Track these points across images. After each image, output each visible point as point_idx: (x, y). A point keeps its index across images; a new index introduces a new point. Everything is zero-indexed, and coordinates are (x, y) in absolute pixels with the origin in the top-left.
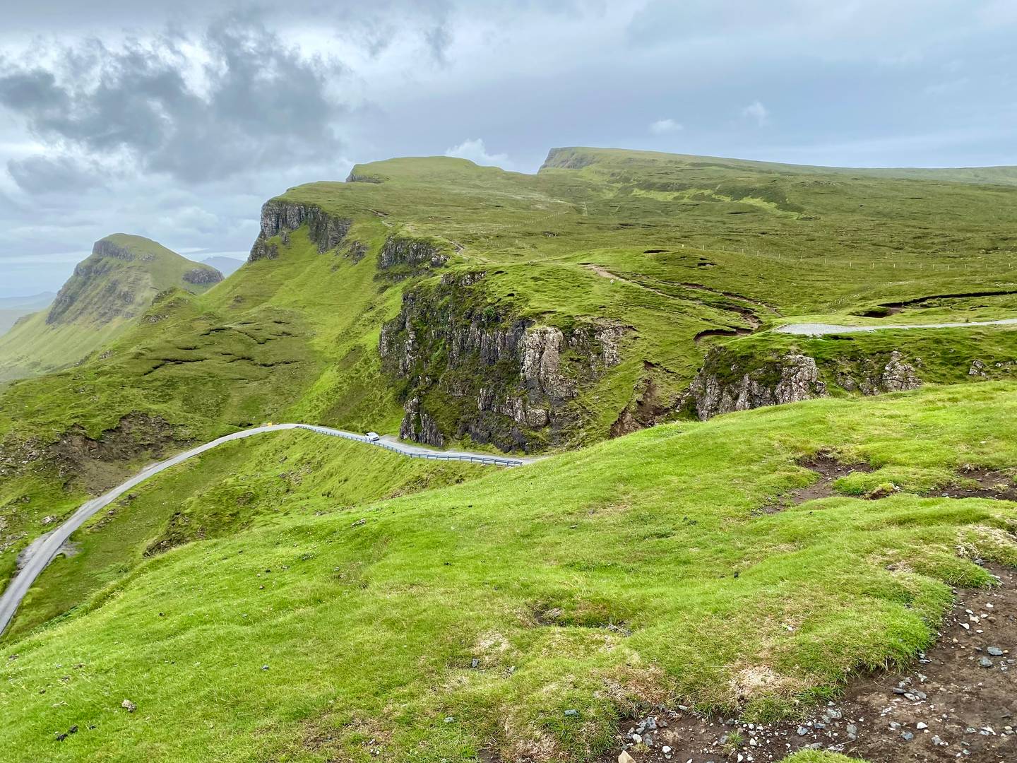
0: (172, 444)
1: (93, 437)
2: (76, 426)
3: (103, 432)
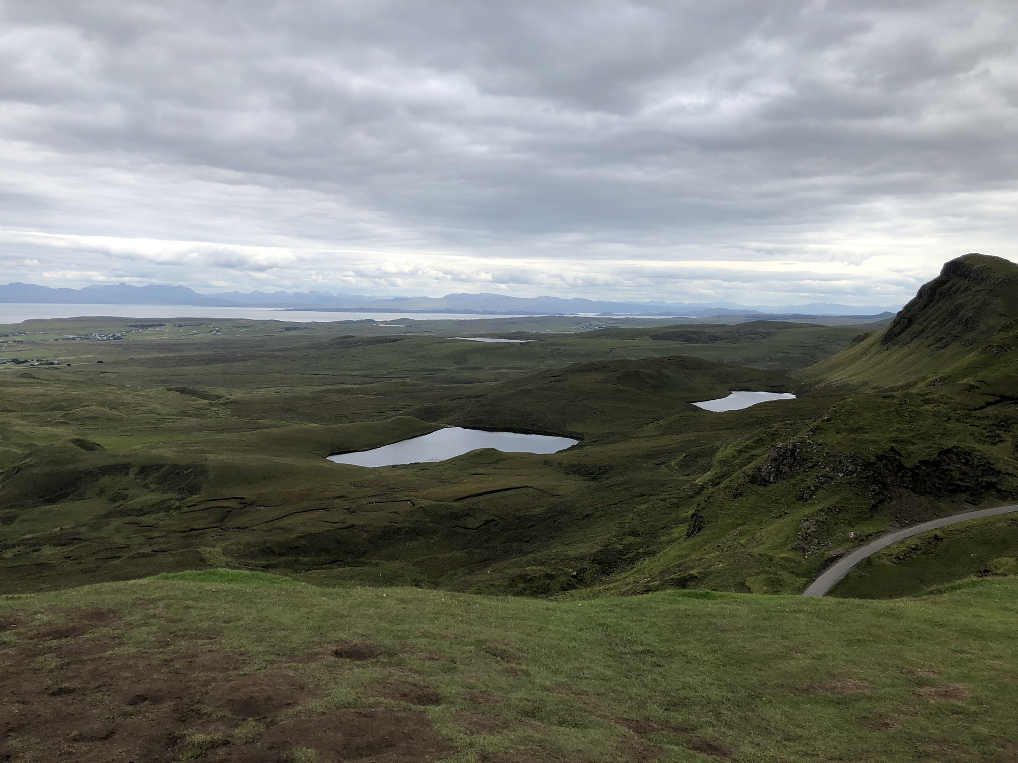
0: (993, 492)
1: (908, 465)
2: (892, 449)
3: (919, 462)
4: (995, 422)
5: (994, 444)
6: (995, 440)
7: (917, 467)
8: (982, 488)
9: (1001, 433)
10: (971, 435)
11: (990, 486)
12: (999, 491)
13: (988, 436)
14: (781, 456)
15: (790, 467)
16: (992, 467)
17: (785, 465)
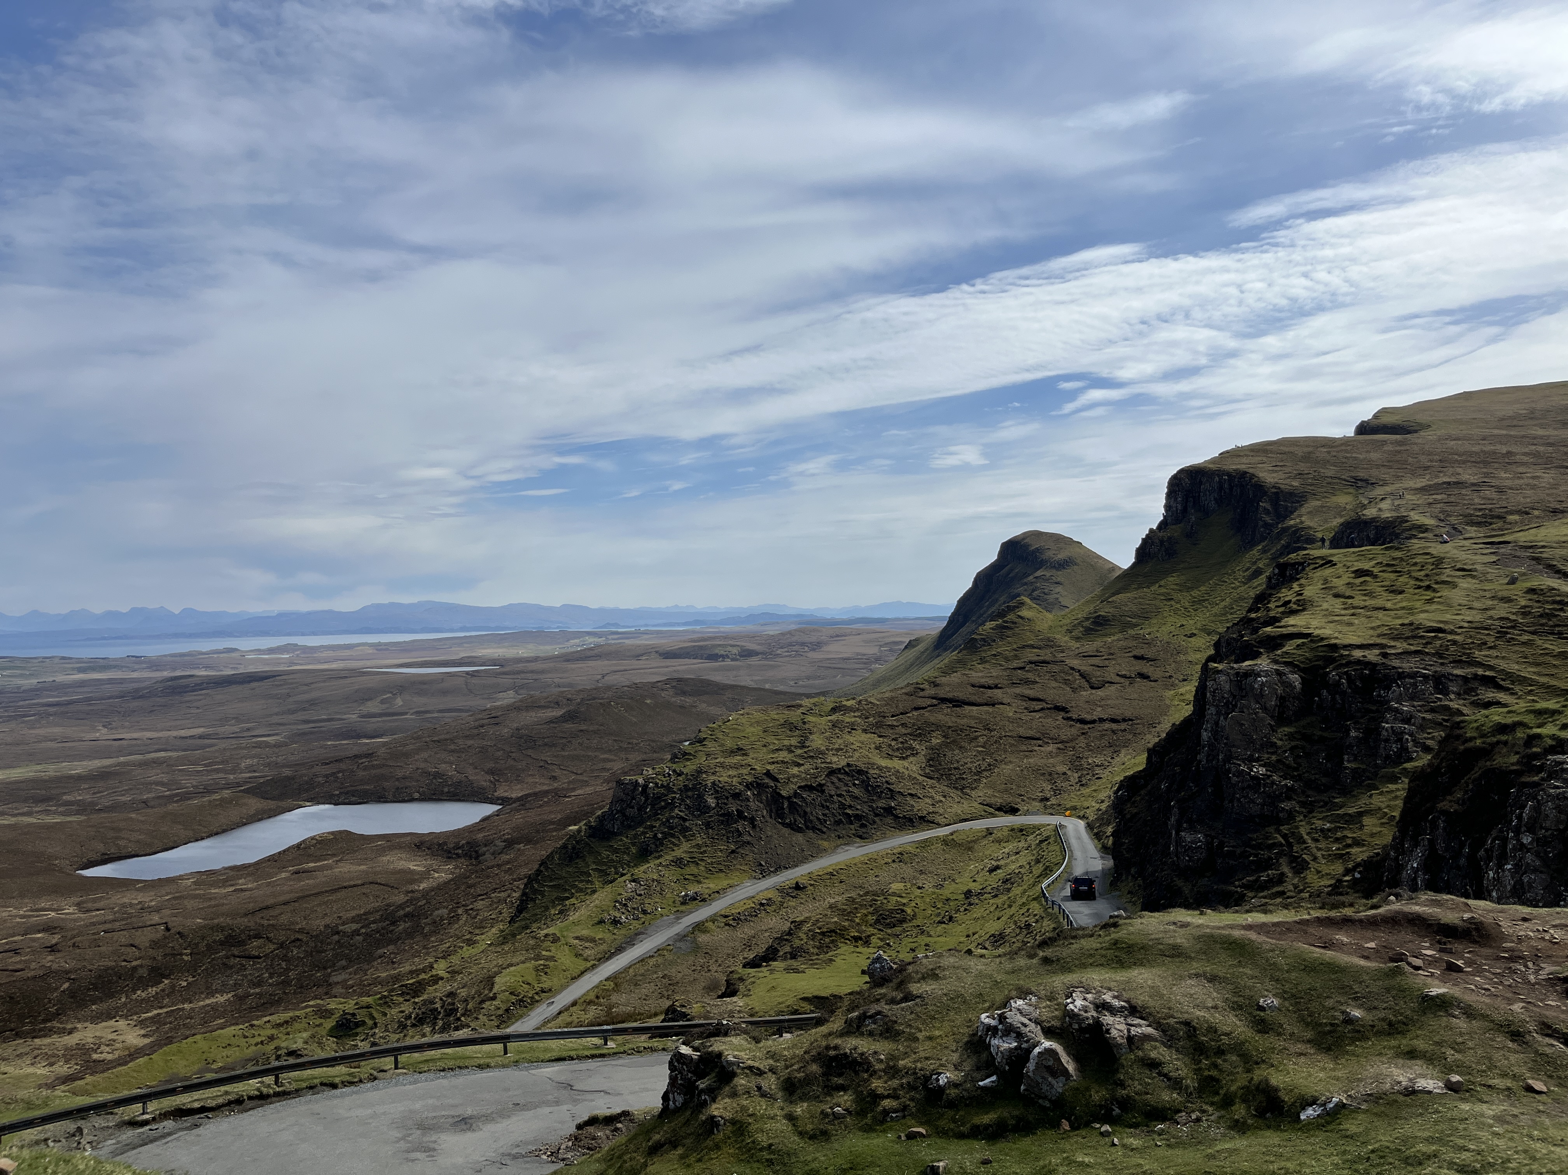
0: (889, 820)
1: (784, 793)
2: (768, 774)
3: (799, 787)
4: (909, 730)
5: (904, 758)
6: (906, 752)
7: (796, 795)
8: (877, 815)
9: (915, 744)
10: (876, 748)
11: (889, 810)
12: (896, 817)
13: (898, 749)
14: (628, 794)
15: (638, 810)
16: (891, 787)
17: (633, 807)
